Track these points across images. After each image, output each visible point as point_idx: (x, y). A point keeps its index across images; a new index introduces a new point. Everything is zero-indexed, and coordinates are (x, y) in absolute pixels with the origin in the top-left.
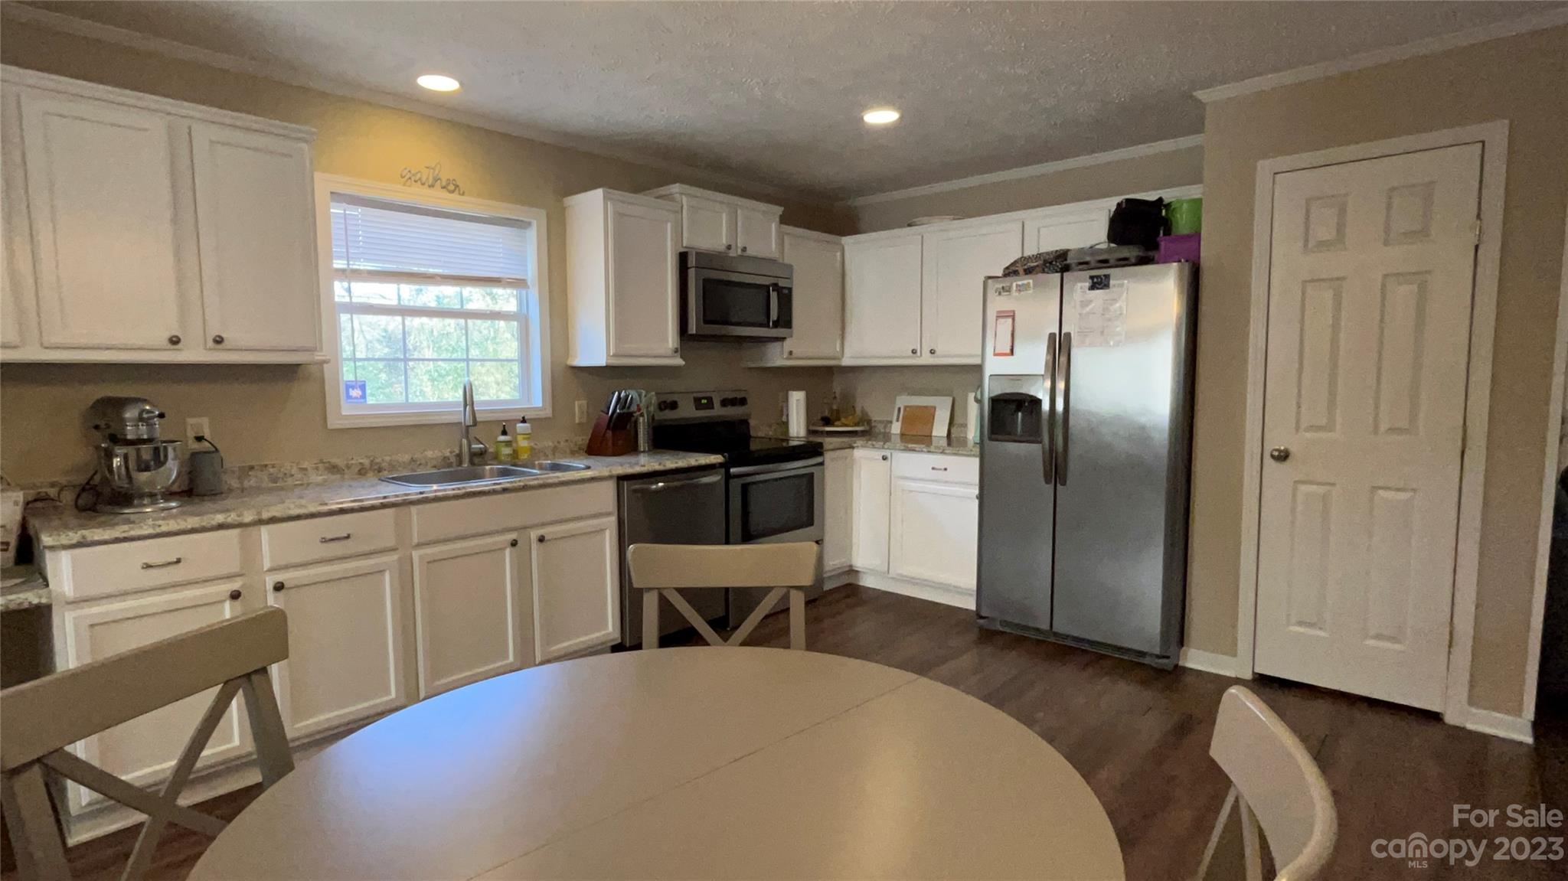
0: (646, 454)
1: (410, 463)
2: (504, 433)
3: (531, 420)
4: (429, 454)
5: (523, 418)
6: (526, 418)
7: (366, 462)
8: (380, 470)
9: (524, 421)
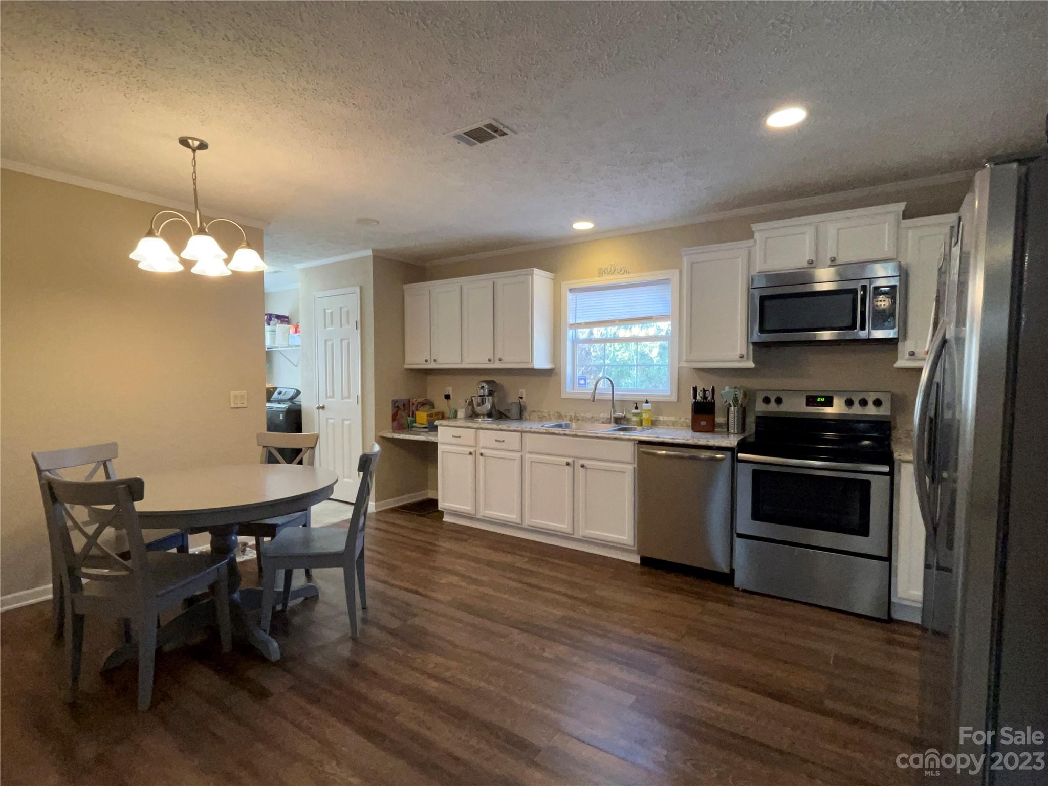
0: (736, 435)
1: (591, 418)
2: (636, 408)
3: (653, 402)
4: (602, 415)
5: (647, 400)
6: (648, 400)
7: (573, 414)
8: (578, 420)
9: (647, 402)
